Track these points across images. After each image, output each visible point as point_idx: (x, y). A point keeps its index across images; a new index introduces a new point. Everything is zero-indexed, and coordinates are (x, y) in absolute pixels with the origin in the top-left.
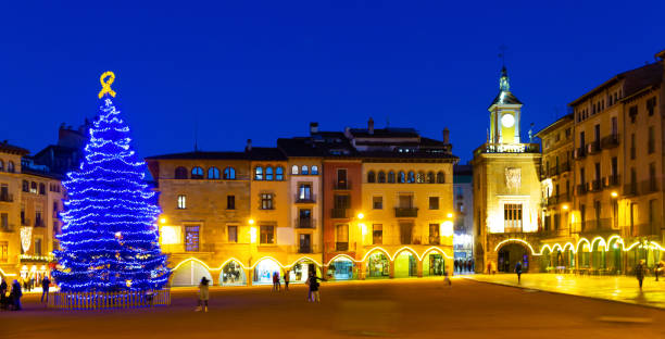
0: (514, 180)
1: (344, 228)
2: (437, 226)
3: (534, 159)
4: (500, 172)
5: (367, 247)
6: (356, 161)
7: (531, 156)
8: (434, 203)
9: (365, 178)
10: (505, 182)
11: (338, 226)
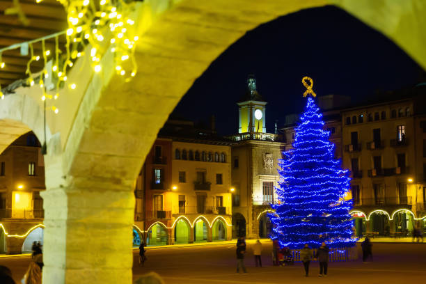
0: (269, 163)
1: (159, 198)
2: (221, 198)
3: (281, 147)
4: (260, 155)
5: (175, 216)
6: (168, 140)
7: (279, 144)
8: (219, 179)
9: (174, 155)
10: (264, 164)
11: (155, 196)
